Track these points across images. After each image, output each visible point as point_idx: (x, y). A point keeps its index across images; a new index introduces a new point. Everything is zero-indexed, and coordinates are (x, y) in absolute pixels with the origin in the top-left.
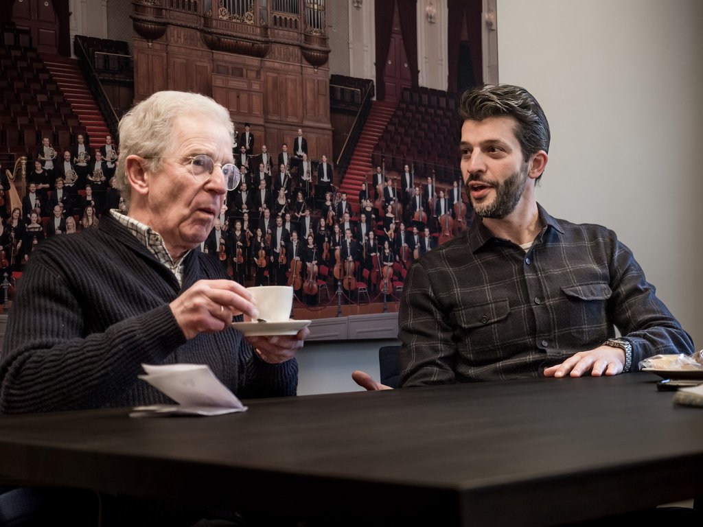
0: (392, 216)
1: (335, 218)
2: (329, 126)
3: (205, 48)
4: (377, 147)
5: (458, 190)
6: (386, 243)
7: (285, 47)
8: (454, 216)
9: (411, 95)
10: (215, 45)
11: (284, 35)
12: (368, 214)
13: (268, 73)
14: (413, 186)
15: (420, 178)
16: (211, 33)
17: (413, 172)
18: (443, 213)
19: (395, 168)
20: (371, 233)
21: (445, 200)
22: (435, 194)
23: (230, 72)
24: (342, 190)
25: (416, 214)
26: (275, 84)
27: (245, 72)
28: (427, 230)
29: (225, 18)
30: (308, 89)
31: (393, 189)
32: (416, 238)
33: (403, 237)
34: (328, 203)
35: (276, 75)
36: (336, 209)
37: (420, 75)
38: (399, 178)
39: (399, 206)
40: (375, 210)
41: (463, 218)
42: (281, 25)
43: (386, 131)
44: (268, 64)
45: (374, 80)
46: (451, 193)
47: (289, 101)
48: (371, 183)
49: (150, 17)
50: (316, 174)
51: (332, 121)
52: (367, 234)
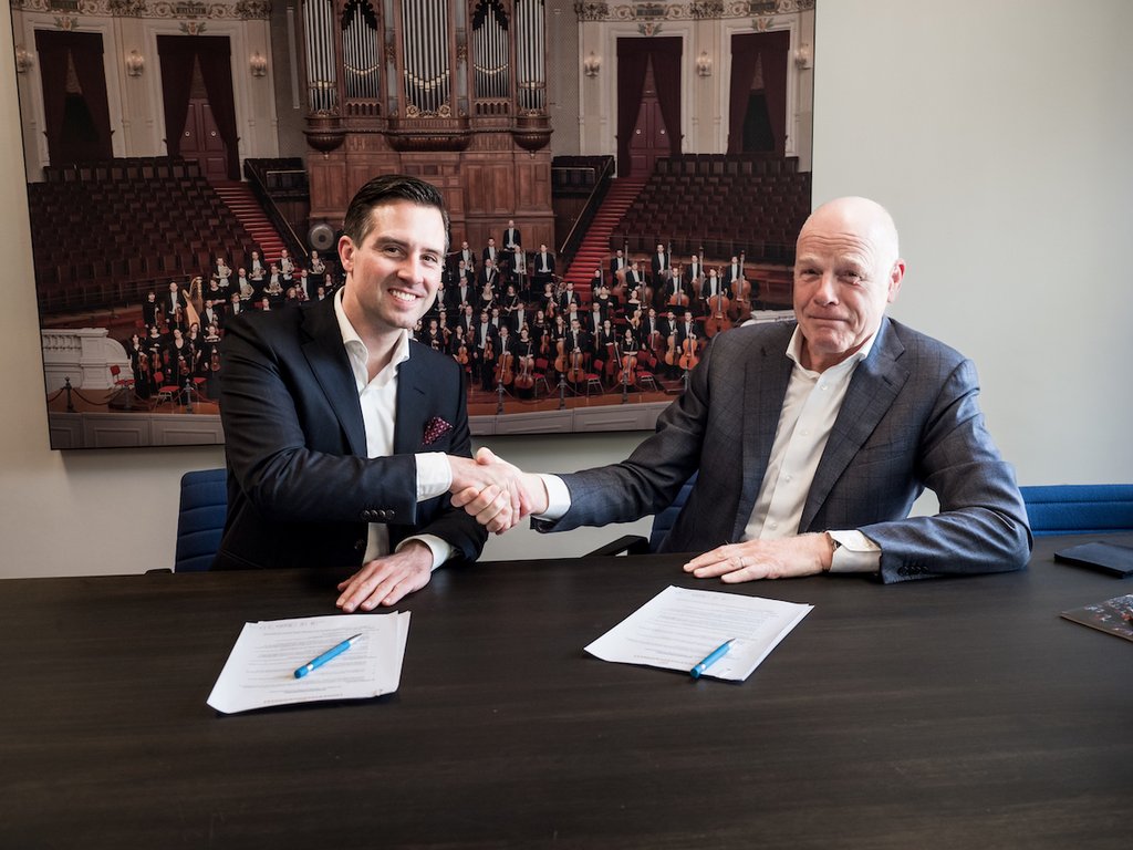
0: (638, 302)
1: (557, 310)
2: (551, 213)
3: (391, 151)
4: (617, 229)
5: (739, 267)
6: (629, 331)
7: (492, 135)
8: (730, 296)
9: (670, 165)
10: (402, 145)
11: (490, 123)
12: (603, 304)
13: (470, 167)
14: (670, 267)
15: (680, 258)
16: (397, 135)
17: (669, 252)
18: (714, 293)
19: (644, 249)
20: (607, 324)
21: (718, 279)
22: (702, 273)
23: (422, 171)
24: (567, 280)
25: (673, 298)
26: (478, 176)
27: (440, 169)
28: (688, 315)
29: (414, 116)
30: (522, 176)
31: (640, 274)
32: (672, 324)
33: (652, 324)
34: (549, 294)
35: (479, 167)
36: (559, 300)
37: (684, 141)
38: (649, 260)
39: (648, 291)
40: (612, 297)
41: (744, 297)
42: (485, 113)
43: (631, 210)
44: (469, 157)
45: (616, 156)
46: (728, 272)
47: (497, 192)
48: (608, 268)
49: (326, 129)
50: (532, 265)
51: (554, 208)
52: (602, 324)
